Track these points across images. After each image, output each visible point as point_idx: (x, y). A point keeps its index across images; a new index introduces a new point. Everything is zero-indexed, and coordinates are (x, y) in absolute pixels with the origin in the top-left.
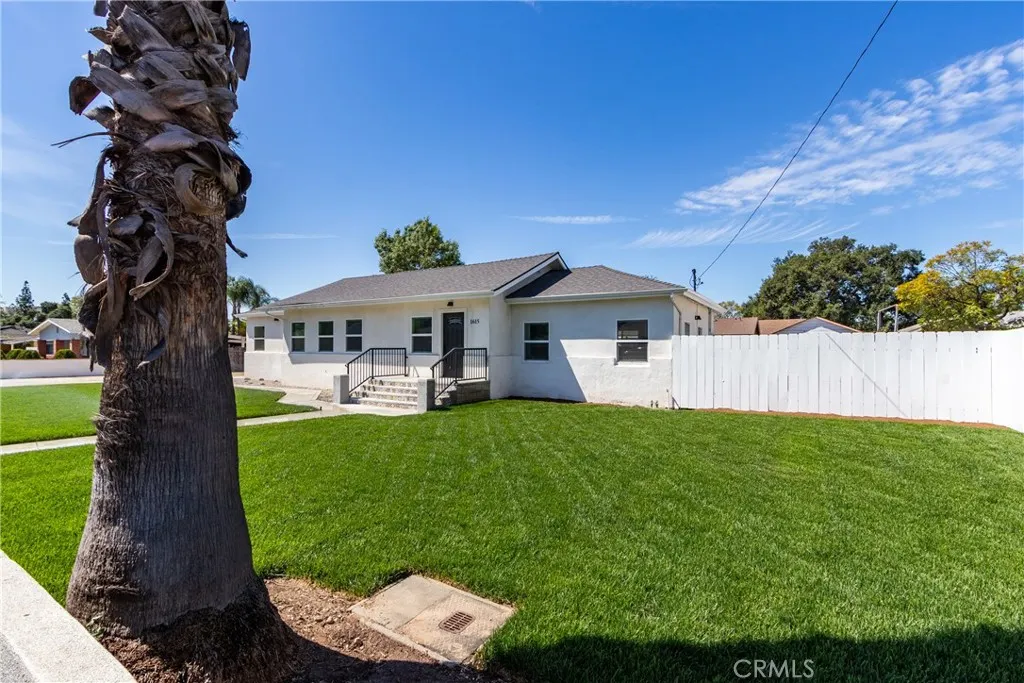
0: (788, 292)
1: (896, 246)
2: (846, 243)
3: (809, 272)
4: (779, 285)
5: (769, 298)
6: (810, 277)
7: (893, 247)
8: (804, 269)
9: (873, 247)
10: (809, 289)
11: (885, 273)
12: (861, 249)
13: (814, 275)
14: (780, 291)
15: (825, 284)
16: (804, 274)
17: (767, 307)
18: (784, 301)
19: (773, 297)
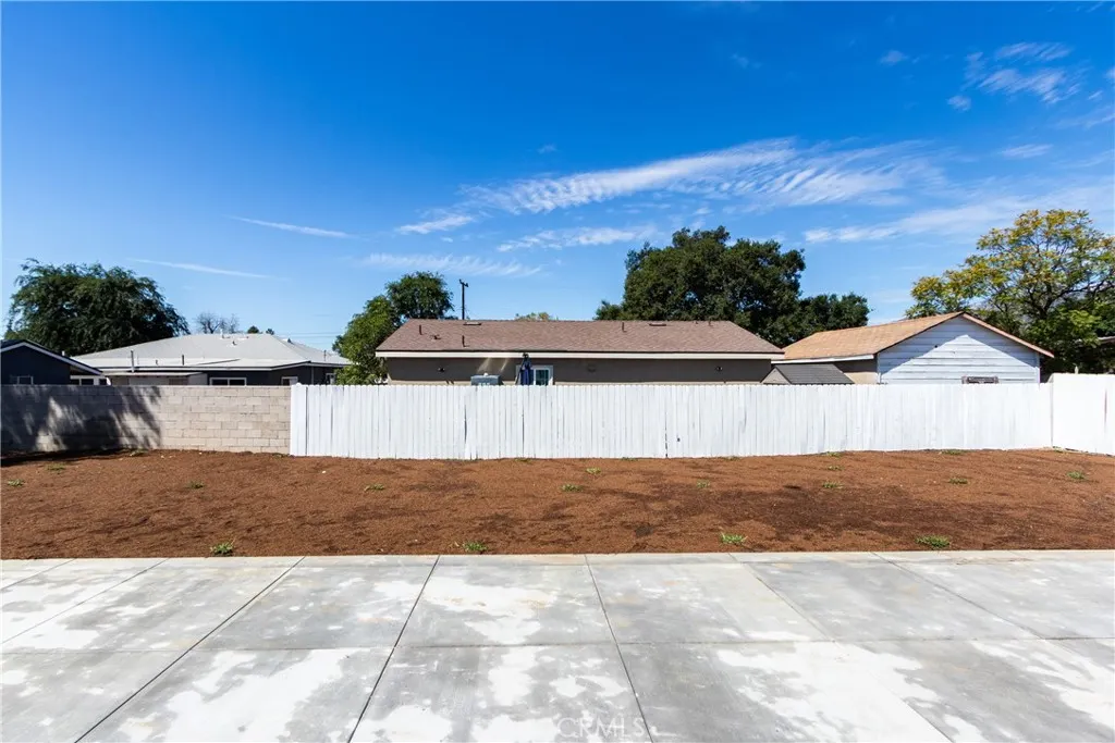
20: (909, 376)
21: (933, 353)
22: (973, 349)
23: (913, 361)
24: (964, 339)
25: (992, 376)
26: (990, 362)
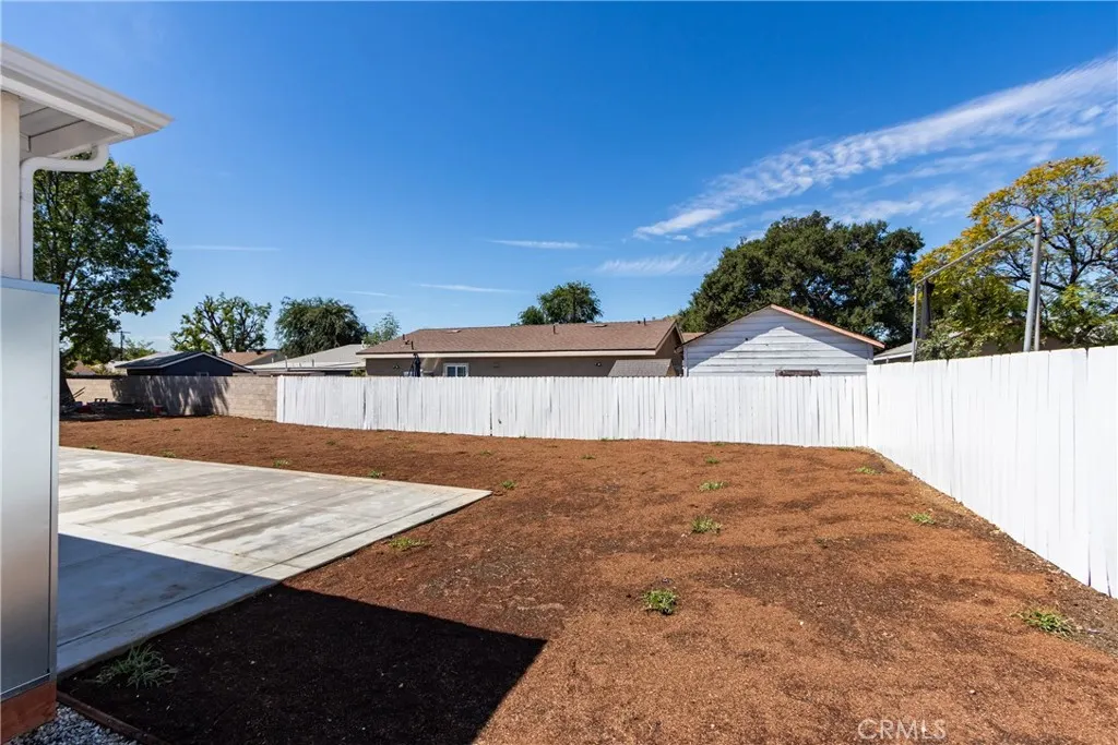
0: (736, 291)
1: (885, 225)
2: (817, 221)
3: (766, 259)
4: (725, 279)
5: (710, 298)
6: (767, 266)
7: (882, 226)
8: (759, 254)
9: (855, 225)
10: (765, 285)
11: (871, 262)
12: (837, 227)
13: (774, 262)
14: (725, 289)
15: (787, 276)
16: (759, 261)
17: (708, 312)
18: (731, 304)
19: (715, 298)
20: (716, 369)
21: (745, 347)
22: (789, 341)
23: (721, 355)
24: (780, 331)
25: (813, 368)
26: (809, 354)
